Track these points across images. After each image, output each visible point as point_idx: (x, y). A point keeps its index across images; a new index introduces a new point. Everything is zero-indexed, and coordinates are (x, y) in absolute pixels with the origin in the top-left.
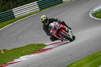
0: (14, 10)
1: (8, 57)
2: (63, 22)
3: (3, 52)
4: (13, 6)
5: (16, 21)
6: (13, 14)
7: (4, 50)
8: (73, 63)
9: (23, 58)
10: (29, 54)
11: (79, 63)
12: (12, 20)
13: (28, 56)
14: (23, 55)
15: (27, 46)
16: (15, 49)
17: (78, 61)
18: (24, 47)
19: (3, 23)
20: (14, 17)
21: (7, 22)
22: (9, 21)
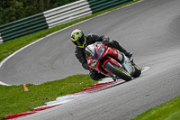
0: (47, 13)
1: (36, 98)
2: (115, 42)
3: (26, 89)
4: (45, 7)
5: (49, 33)
6: (45, 21)
7: (29, 86)
8: (151, 110)
9: (63, 100)
10: (73, 93)
11: (163, 109)
12: (43, 32)
13: (72, 96)
14: (62, 94)
15: (70, 78)
16: (49, 83)
17: (161, 106)
18: (64, 80)
19: (27, 36)
20: (46, 27)
21: (34, 35)
22: (38, 34)
